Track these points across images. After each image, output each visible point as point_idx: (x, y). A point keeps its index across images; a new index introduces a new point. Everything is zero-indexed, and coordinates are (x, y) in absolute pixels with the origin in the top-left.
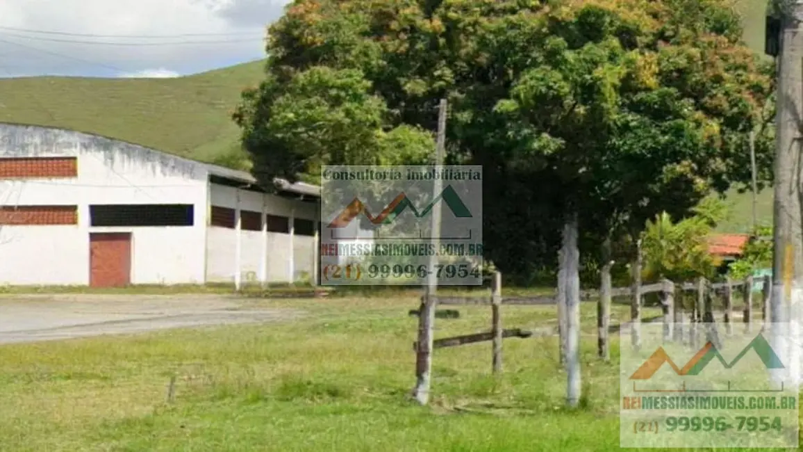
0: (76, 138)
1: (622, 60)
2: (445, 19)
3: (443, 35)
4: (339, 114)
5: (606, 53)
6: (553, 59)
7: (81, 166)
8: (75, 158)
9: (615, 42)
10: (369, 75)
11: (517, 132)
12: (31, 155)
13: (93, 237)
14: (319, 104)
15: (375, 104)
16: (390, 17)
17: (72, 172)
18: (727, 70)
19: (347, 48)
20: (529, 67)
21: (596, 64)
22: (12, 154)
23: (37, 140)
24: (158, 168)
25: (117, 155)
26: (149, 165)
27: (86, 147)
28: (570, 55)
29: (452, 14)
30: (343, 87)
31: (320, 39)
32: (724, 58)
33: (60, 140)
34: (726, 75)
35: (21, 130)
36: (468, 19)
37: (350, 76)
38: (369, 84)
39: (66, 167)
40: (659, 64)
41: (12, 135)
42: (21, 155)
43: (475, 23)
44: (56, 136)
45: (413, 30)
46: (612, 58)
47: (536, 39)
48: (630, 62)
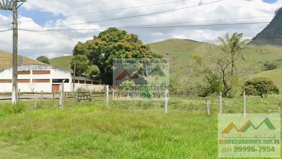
0: (50, 67)
1: (125, 53)
2: (99, 46)
3: (98, 49)
4: (82, 63)
5: (122, 52)
6: (114, 53)
7: (51, 72)
8: (50, 71)
9: (124, 50)
10: (87, 56)
11: (109, 66)
12: (43, 70)
13: (53, 85)
14: (79, 61)
15: (88, 61)
16: (91, 46)
17: (49, 73)
18: (145, 55)
19: (84, 51)
20: (110, 55)
21: (120, 54)
22: (40, 70)
23: (44, 67)
24: (64, 73)
25: (57, 70)
26: (62, 72)
27: (52, 69)
28: (117, 53)
29: (100, 46)
30: (83, 58)
31: (80, 50)
32: (145, 53)
33: (48, 67)
34: (145, 56)
35: (41, 66)
36: (102, 46)
37: (84, 56)
38: (87, 58)
39: (48, 72)
40: (132, 54)
41: (40, 66)
42: (41, 70)
43: (103, 47)
44: (47, 67)
45: (94, 48)
46: (123, 53)
47: (112, 50)
48: (126, 54)
